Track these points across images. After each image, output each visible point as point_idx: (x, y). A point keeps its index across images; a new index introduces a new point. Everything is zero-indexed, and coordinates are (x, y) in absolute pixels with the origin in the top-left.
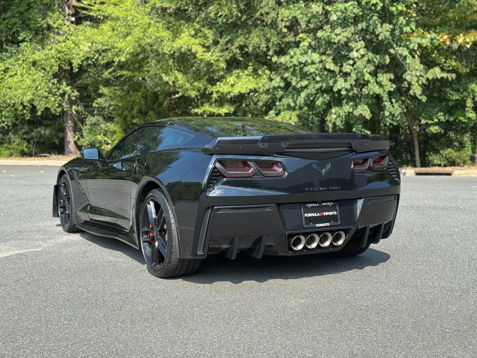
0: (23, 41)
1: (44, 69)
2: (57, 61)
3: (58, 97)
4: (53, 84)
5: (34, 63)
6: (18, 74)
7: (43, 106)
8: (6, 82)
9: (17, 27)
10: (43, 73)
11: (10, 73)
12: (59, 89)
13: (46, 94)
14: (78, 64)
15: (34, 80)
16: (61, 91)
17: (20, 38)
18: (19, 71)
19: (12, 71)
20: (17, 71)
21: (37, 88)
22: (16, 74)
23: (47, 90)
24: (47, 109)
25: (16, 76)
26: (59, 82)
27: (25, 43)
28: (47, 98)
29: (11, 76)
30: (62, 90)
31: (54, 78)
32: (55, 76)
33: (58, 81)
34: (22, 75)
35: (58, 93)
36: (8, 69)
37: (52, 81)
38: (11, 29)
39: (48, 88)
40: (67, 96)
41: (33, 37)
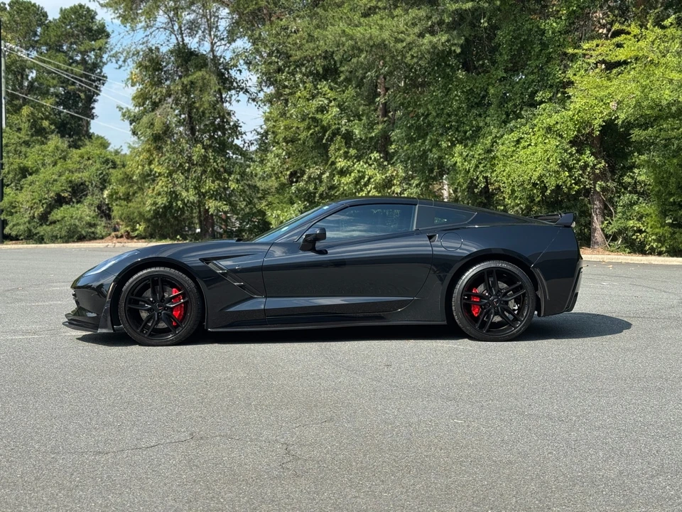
0: (541, 102)
1: (561, 136)
2: (576, 125)
3: (578, 170)
4: (571, 154)
5: (549, 129)
6: (532, 144)
7: (554, 183)
8: (517, 156)
9: (535, 86)
10: (559, 141)
11: (523, 144)
12: (579, 160)
13: (556, 168)
14: (600, 126)
15: (546, 151)
16: (581, 163)
17: (538, 99)
18: (533, 141)
19: (526, 141)
20: (531, 140)
21: (548, 160)
22: (530, 145)
23: (559, 162)
24: (558, 187)
25: (530, 147)
26: (580, 152)
27: (543, 105)
28: (558, 172)
29: (524, 148)
30: (583, 161)
31: (571, 147)
32: (573, 143)
33: (578, 151)
34: (536, 145)
35: (577, 166)
36: (521, 138)
37: (569, 151)
38: (529, 88)
39: (560, 160)
40: (589, 169)
41: (553, 96)
